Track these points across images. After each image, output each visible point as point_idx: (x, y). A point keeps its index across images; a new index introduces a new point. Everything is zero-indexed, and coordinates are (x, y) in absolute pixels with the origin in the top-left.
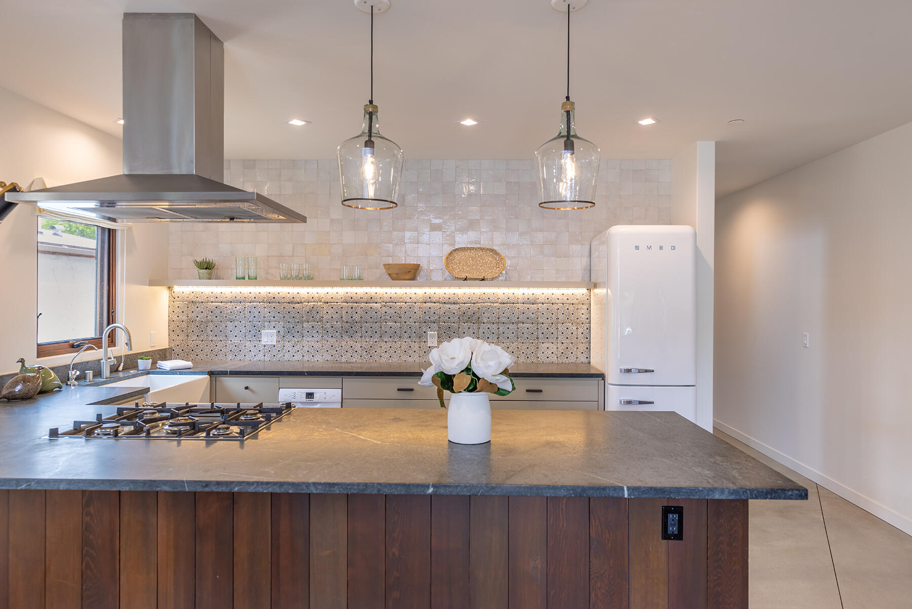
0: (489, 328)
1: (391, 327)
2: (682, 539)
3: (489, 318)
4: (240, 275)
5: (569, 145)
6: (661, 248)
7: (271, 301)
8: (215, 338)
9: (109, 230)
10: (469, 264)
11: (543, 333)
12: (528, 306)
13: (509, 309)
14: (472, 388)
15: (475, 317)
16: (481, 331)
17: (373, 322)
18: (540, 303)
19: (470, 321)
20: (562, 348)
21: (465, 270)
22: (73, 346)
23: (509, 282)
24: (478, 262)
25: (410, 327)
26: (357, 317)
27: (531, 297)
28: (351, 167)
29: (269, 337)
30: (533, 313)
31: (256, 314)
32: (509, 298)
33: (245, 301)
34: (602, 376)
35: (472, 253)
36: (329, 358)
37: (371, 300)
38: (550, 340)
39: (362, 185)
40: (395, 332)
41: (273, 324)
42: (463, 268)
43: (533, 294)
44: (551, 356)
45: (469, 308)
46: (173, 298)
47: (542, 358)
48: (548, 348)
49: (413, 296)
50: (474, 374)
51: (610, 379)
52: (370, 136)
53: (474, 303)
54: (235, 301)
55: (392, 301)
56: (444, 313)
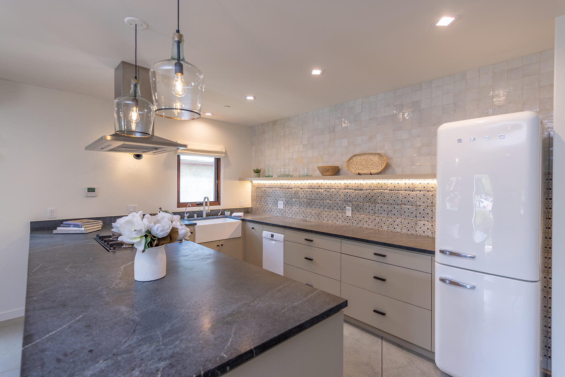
0: (381, 207)
1: (328, 203)
3: (381, 200)
4: (267, 175)
7: (281, 187)
8: (264, 204)
9: (217, 158)
10: (363, 164)
11: (420, 213)
12: (409, 192)
13: (395, 194)
15: (373, 199)
16: (377, 209)
17: (320, 200)
18: (418, 191)
19: (370, 202)
21: (360, 168)
22: (197, 204)
24: (369, 163)
25: (337, 204)
26: (313, 197)
27: (411, 186)
29: (281, 205)
30: (412, 198)
31: (276, 194)
32: (395, 187)
33: (273, 187)
36: (302, 218)
37: (319, 187)
38: (426, 219)
40: (330, 206)
41: (282, 198)
42: (358, 167)
43: (413, 184)
44: (427, 231)
45: (369, 193)
46: (253, 186)
48: (424, 225)
49: (339, 185)
53: (372, 190)
54: (270, 187)
55: (329, 188)
56: (355, 196)
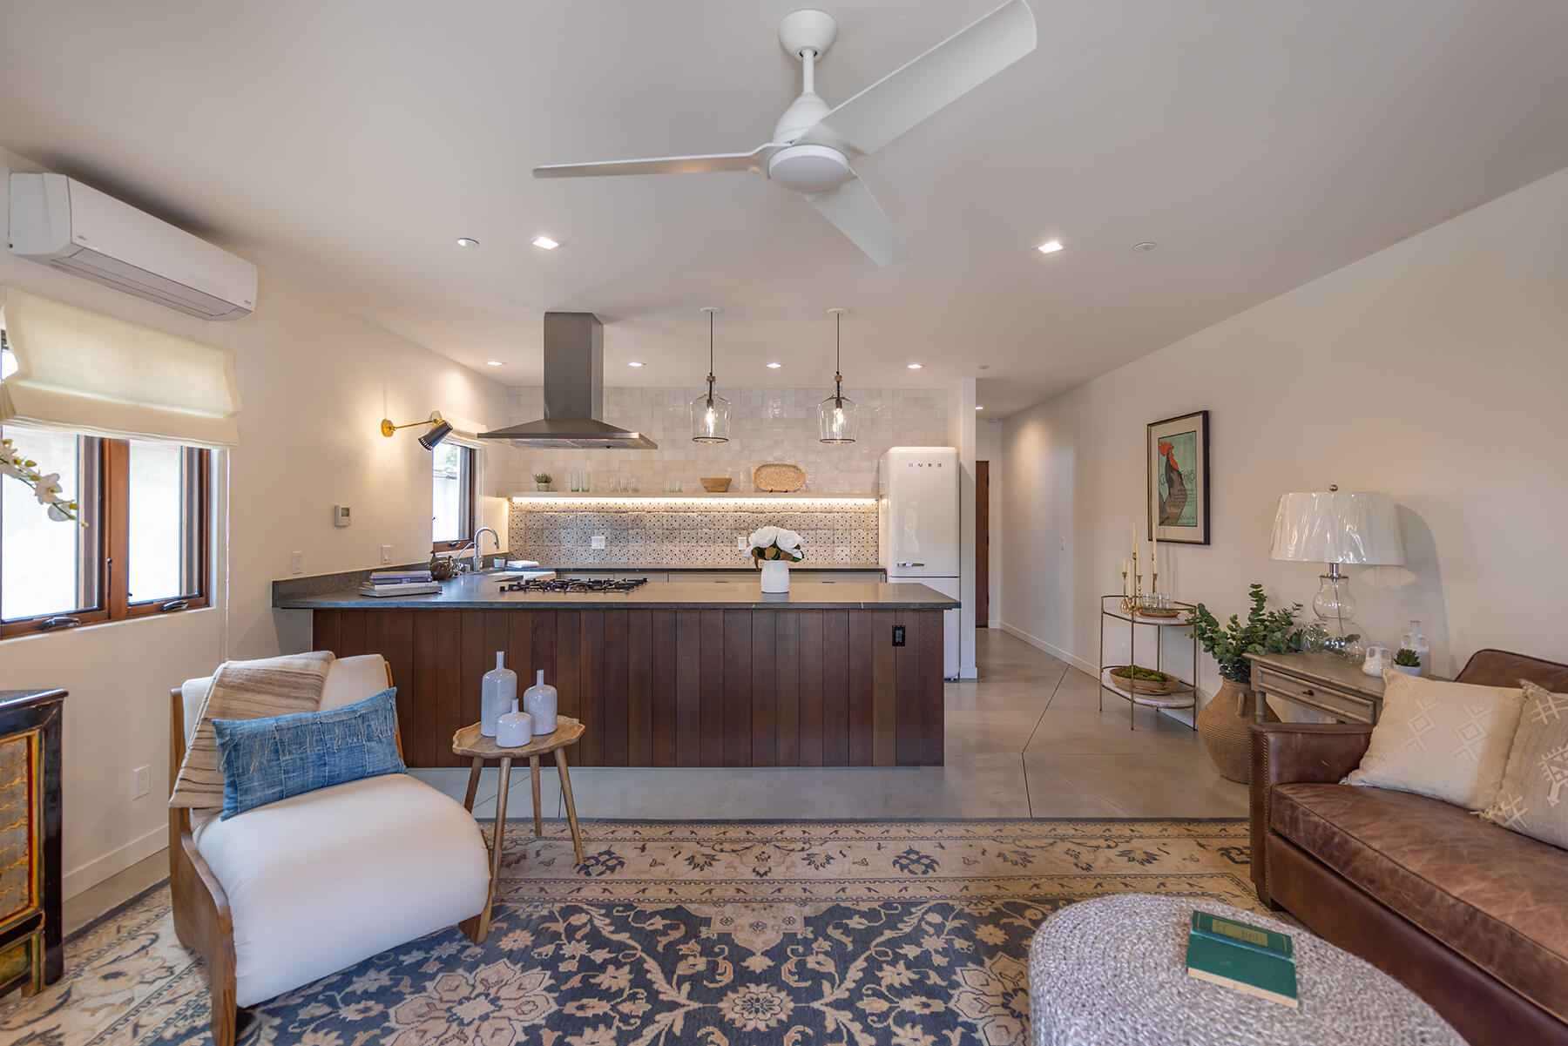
1: (706, 534)
2: (904, 645)
4: (574, 487)
5: (839, 404)
6: (930, 465)
7: (600, 510)
8: (550, 544)
9: (471, 449)
10: (773, 478)
11: (838, 538)
12: (825, 514)
14: (777, 557)
17: (690, 529)
18: (835, 512)
20: (854, 551)
21: (770, 484)
22: (451, 545)
23: (808, 492)
24: (782, 476)
25: (723, 534)
26: (676, 525)
28: (698, 420)
29: (598, 542)
30: (829, 521)
31: (587, 522)
32: (808, 508)
33: (577, 511)
34: (884, 571)
35: (777, 469)
36: (652, 561)
37: (688, 509)
38: (844, 544)
39: (705, 426)
40: (710, 538)
41: (602, 531)
42: (768, 482)
43: (829, 504)
44: (845, 558)
45: (774, 517)
46: (513, 508)
47: (838, 559)
48: (842, 551)
49: (726, 506)
50: (778, 548)
51: (889, 574)
52: (710, 397)
53: (779, 512)
54: (567, 510)
55: (708, 510)
56: (753, 521)
